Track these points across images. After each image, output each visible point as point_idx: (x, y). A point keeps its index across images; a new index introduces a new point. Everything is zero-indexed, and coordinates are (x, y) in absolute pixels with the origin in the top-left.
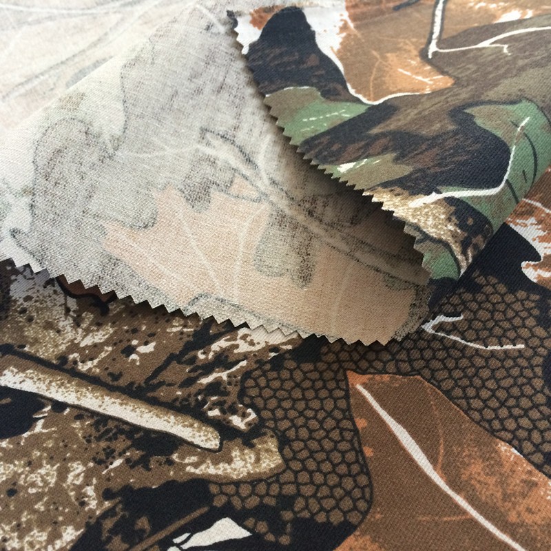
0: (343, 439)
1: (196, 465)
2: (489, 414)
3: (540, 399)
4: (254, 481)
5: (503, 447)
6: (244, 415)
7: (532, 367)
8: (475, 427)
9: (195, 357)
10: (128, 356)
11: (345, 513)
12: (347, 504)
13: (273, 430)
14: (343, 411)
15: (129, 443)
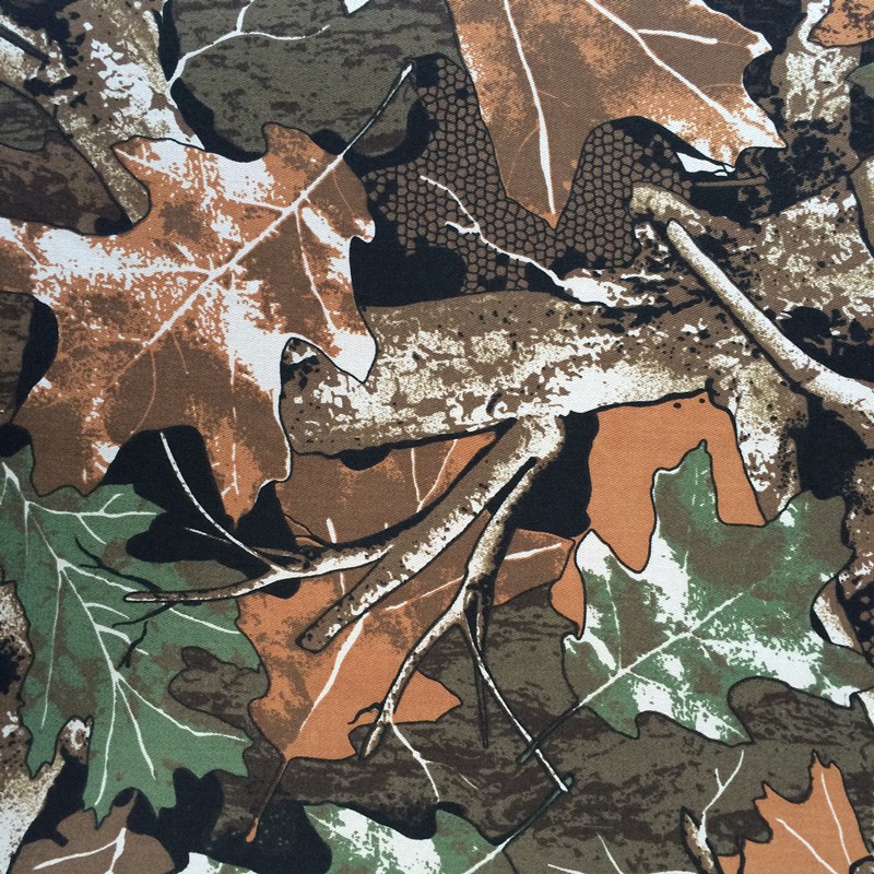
0: (586, 181)
1: (691, 217)
2: (480, 144)
3: (439, 135)
4: (659, 185)
5: (487, 119)
6: (643, 235)
7: (428, 159)
8: (496, 141)
9: (657, 301)
10: (706, 330)
11: (612, 134)
12: (608, 139)
13: (628, 213)
14: (575, 200)
15: (730, 258)
